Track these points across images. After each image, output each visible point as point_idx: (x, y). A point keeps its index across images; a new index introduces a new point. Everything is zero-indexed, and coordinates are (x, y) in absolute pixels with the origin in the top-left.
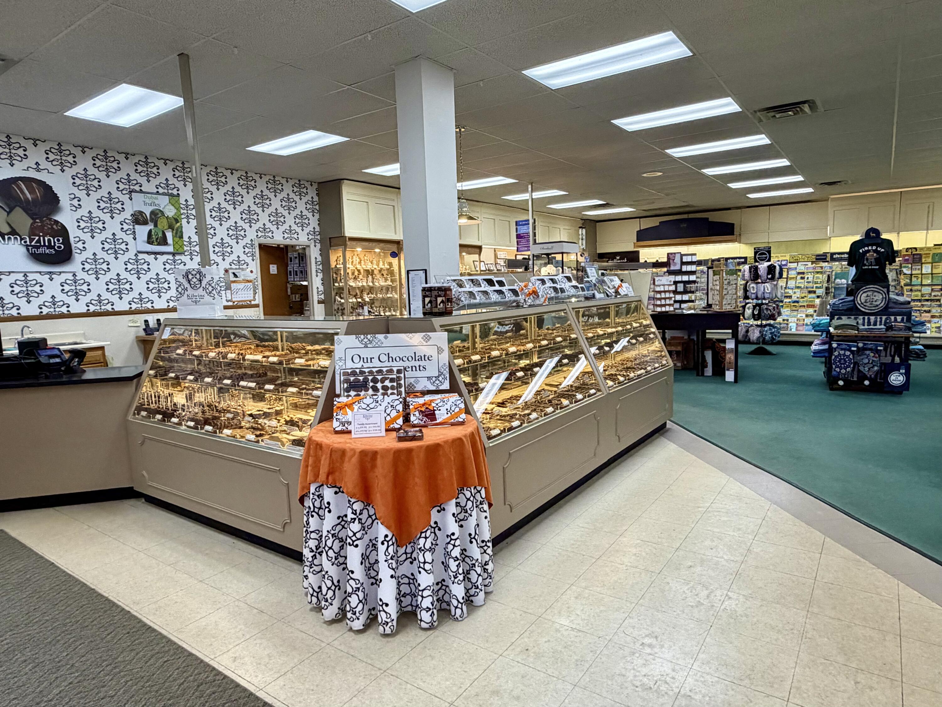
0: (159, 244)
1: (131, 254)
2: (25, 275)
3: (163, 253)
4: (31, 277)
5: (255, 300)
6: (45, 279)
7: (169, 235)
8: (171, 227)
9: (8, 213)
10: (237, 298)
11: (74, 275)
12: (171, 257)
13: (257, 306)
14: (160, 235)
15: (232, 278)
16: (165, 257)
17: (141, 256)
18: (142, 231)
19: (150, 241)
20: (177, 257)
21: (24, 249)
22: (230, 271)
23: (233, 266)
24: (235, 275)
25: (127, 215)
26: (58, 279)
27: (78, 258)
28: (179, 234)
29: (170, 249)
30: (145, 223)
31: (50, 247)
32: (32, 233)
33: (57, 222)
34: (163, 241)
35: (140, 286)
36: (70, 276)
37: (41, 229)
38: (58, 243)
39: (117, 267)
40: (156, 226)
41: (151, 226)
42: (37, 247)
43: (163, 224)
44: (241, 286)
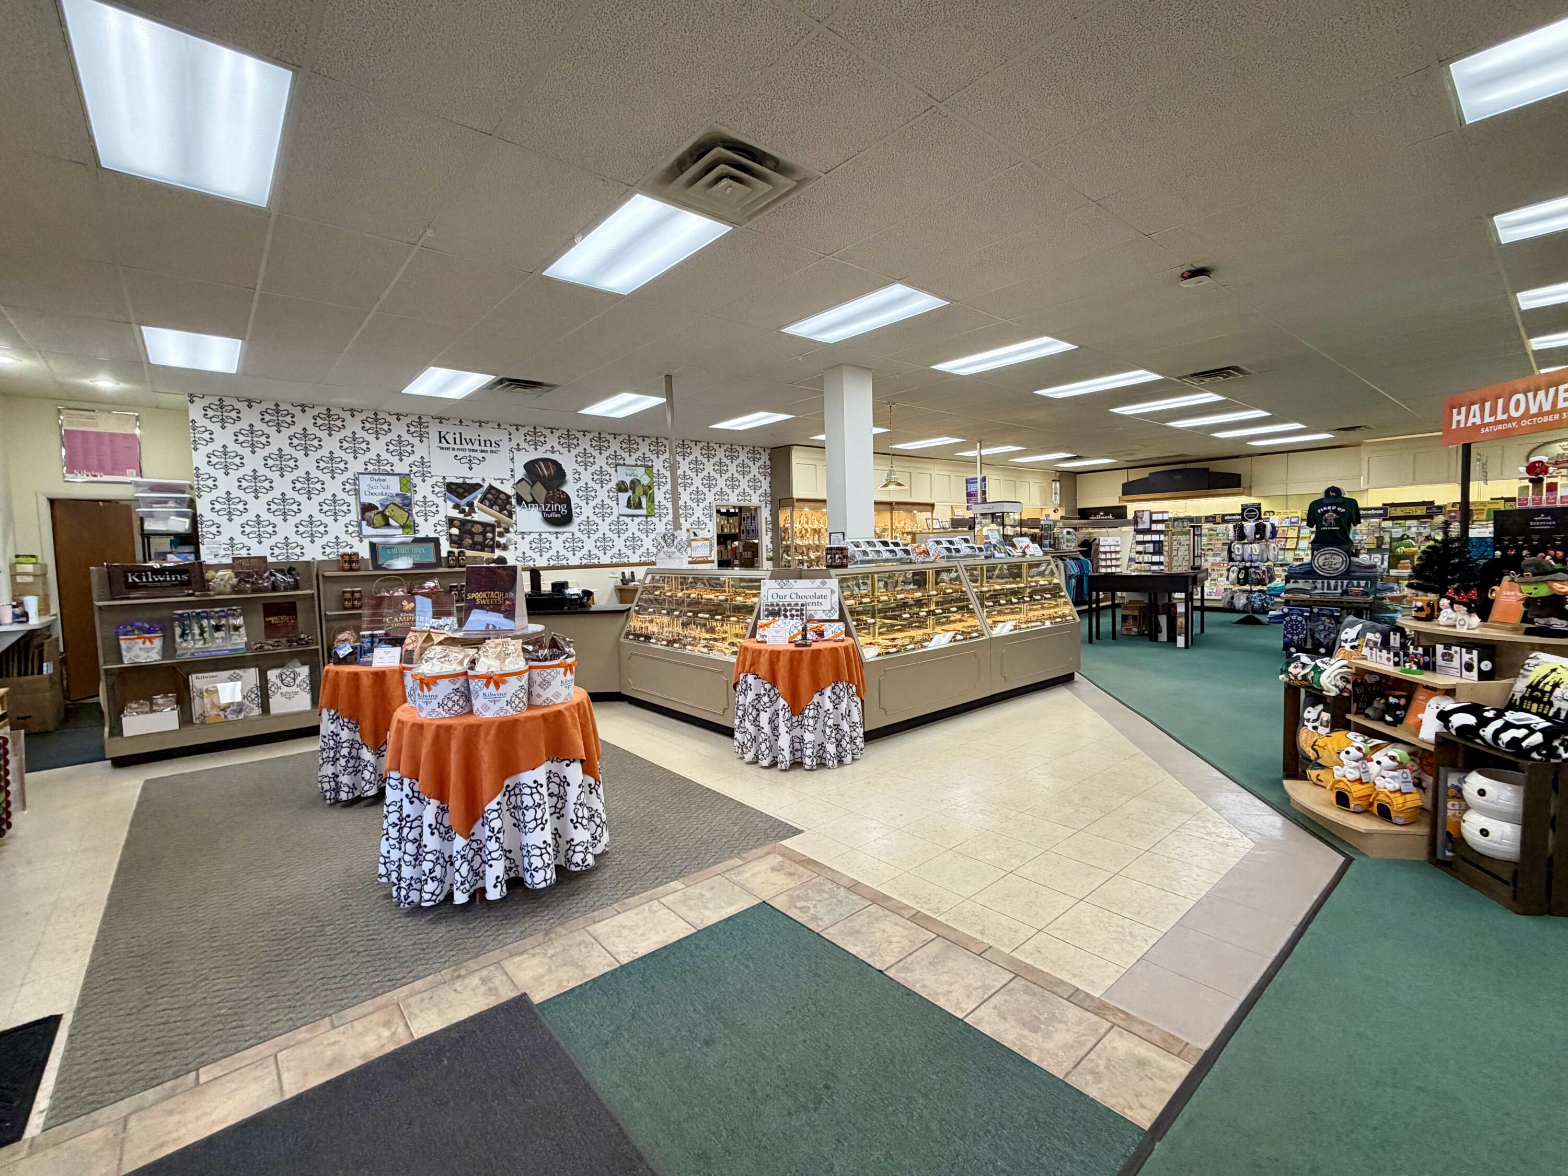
0: (636, 508)
1: (614, 517)
2: (540, 535)
3: (638, 516)
4: (544, 536)
5: (710, 556)
6: (552, 538)
7: (644, 500)
8: (645, 493)
9: (532, 487)
10: (696, 554)
11: (573, 534)
12: (644, 519)
13: (712, 562)
14: (637, 500)
15: (693, 537)
16: (640, 519)
17: (621, 518)
18: (624, 497)
19: (629, 506)
20: (649, 519)
21: (540, 514)
22: (692, 531)
23: (694, 526)
24: (695, 534)
25: (613, 484)
26: (562, 538)
27: (576, 520)
28: (651, 499)
29: (644, 512)
30: (626, 491)
31: (558, 512)
32: (546, 502)
33: (563, 492)
34: (639, 506)
35: (619, 544)
36: (570, 535)
37: (552, 498)
38: (563, 508)
39: (604, 527)
40: (634, 493)
41: (630, 493)
42: (549, 513)
43: (639, 490)
44: (699, 544)
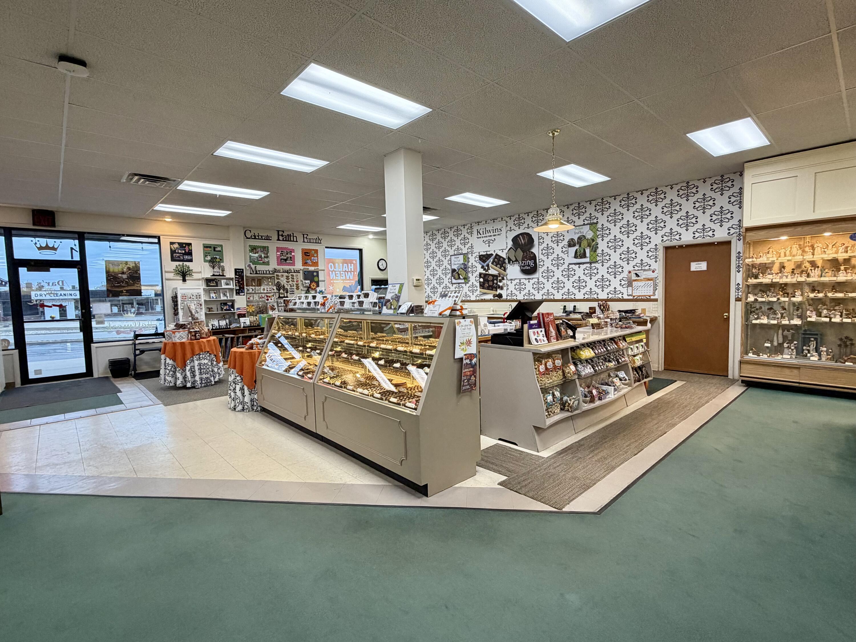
0: (581, 258)
1: (565, 266)
2: (520, 281)
3: (584, 263)
4: (522, 281)
5: (654, 294)
6: (526, 282)
7: (588, 251)
8: (589, 245)
9: (515, 251)
10: (636, 293)
11: (538, 279)
12: (588, 265)
13: (656, 300)
14: (582, 252)
15: (634, 277)
16: (585, 265)
17: (571, 266)
18: (572, 250)
19: (576, 257)
20: (593, 265)
21: (519, 268)
22: (633, 272)
23: (636, 268)
24: (637, 275)
25: (565, 242)
26: (532, 281)
27: (540, 270)
28: (594, 249)
29: (587, 260)
30: (574, 245)
31: (529, 266)
32: (523, 260)
33: (532, 252)
34: (584, 256)
35: (569, 285)
36: (536, 280)
37: (526, 257)
38: (531, 263)
39: (558, 274)
40: (580, 246)
41: (577, 247)
42: (524, 266)
43: (584, 243)
44: (641, 284)
